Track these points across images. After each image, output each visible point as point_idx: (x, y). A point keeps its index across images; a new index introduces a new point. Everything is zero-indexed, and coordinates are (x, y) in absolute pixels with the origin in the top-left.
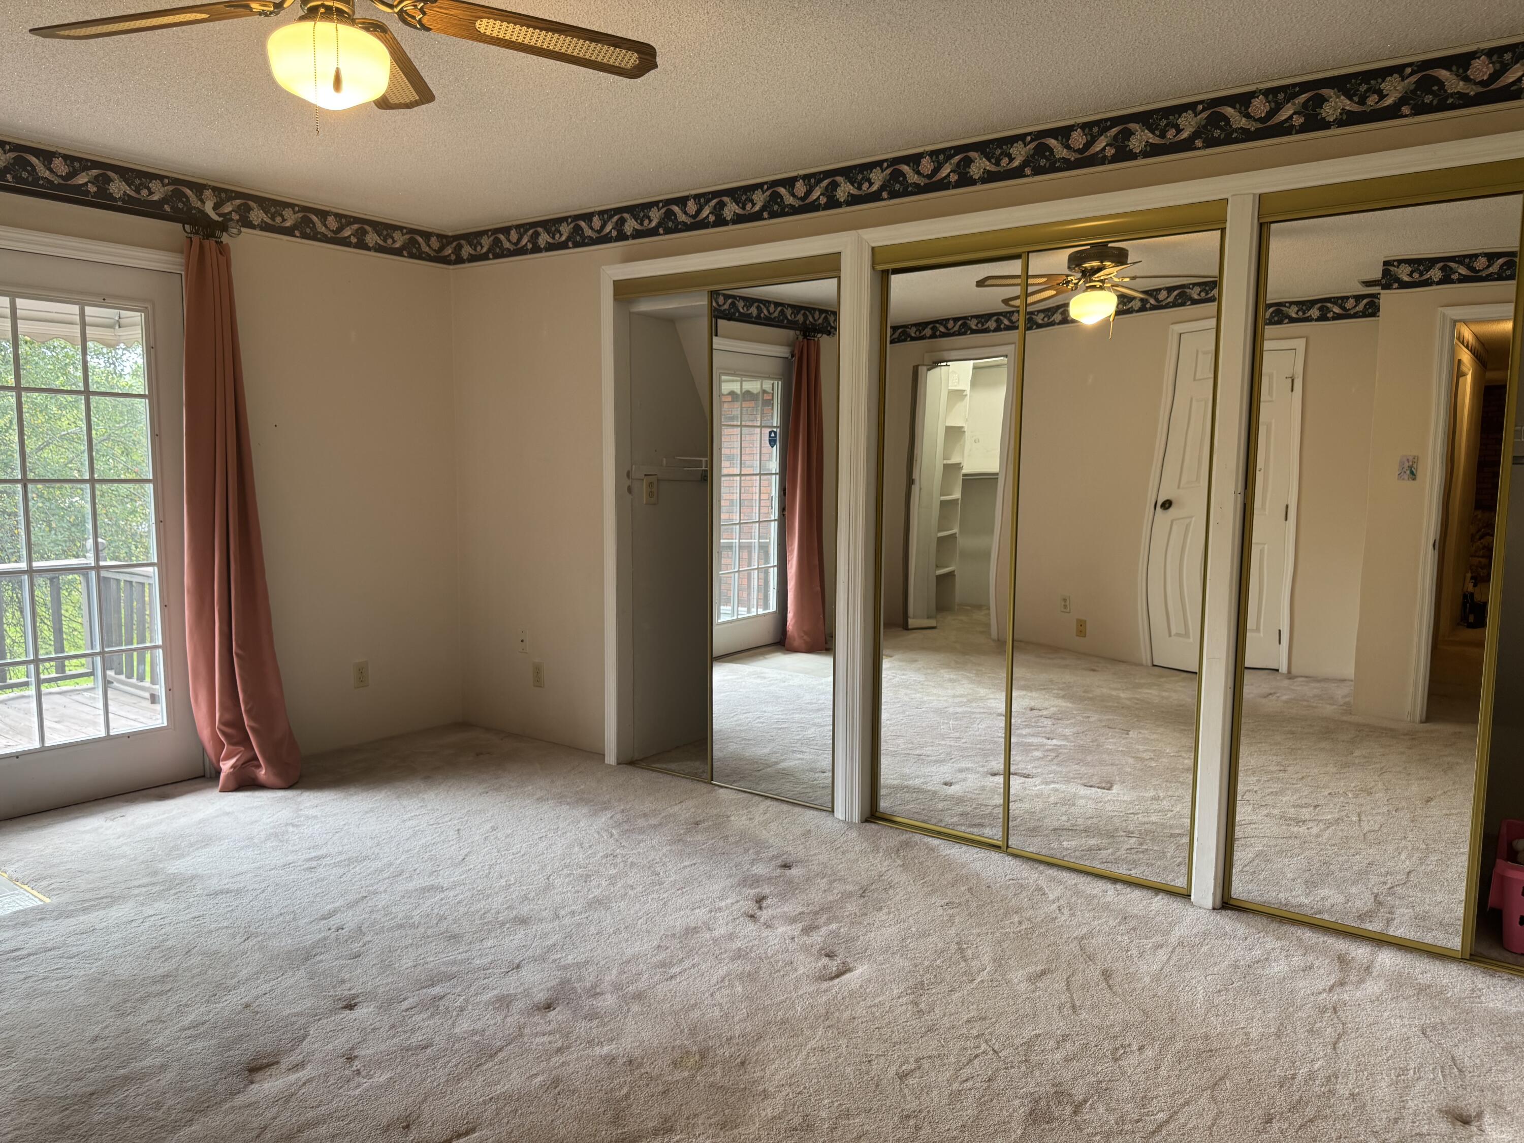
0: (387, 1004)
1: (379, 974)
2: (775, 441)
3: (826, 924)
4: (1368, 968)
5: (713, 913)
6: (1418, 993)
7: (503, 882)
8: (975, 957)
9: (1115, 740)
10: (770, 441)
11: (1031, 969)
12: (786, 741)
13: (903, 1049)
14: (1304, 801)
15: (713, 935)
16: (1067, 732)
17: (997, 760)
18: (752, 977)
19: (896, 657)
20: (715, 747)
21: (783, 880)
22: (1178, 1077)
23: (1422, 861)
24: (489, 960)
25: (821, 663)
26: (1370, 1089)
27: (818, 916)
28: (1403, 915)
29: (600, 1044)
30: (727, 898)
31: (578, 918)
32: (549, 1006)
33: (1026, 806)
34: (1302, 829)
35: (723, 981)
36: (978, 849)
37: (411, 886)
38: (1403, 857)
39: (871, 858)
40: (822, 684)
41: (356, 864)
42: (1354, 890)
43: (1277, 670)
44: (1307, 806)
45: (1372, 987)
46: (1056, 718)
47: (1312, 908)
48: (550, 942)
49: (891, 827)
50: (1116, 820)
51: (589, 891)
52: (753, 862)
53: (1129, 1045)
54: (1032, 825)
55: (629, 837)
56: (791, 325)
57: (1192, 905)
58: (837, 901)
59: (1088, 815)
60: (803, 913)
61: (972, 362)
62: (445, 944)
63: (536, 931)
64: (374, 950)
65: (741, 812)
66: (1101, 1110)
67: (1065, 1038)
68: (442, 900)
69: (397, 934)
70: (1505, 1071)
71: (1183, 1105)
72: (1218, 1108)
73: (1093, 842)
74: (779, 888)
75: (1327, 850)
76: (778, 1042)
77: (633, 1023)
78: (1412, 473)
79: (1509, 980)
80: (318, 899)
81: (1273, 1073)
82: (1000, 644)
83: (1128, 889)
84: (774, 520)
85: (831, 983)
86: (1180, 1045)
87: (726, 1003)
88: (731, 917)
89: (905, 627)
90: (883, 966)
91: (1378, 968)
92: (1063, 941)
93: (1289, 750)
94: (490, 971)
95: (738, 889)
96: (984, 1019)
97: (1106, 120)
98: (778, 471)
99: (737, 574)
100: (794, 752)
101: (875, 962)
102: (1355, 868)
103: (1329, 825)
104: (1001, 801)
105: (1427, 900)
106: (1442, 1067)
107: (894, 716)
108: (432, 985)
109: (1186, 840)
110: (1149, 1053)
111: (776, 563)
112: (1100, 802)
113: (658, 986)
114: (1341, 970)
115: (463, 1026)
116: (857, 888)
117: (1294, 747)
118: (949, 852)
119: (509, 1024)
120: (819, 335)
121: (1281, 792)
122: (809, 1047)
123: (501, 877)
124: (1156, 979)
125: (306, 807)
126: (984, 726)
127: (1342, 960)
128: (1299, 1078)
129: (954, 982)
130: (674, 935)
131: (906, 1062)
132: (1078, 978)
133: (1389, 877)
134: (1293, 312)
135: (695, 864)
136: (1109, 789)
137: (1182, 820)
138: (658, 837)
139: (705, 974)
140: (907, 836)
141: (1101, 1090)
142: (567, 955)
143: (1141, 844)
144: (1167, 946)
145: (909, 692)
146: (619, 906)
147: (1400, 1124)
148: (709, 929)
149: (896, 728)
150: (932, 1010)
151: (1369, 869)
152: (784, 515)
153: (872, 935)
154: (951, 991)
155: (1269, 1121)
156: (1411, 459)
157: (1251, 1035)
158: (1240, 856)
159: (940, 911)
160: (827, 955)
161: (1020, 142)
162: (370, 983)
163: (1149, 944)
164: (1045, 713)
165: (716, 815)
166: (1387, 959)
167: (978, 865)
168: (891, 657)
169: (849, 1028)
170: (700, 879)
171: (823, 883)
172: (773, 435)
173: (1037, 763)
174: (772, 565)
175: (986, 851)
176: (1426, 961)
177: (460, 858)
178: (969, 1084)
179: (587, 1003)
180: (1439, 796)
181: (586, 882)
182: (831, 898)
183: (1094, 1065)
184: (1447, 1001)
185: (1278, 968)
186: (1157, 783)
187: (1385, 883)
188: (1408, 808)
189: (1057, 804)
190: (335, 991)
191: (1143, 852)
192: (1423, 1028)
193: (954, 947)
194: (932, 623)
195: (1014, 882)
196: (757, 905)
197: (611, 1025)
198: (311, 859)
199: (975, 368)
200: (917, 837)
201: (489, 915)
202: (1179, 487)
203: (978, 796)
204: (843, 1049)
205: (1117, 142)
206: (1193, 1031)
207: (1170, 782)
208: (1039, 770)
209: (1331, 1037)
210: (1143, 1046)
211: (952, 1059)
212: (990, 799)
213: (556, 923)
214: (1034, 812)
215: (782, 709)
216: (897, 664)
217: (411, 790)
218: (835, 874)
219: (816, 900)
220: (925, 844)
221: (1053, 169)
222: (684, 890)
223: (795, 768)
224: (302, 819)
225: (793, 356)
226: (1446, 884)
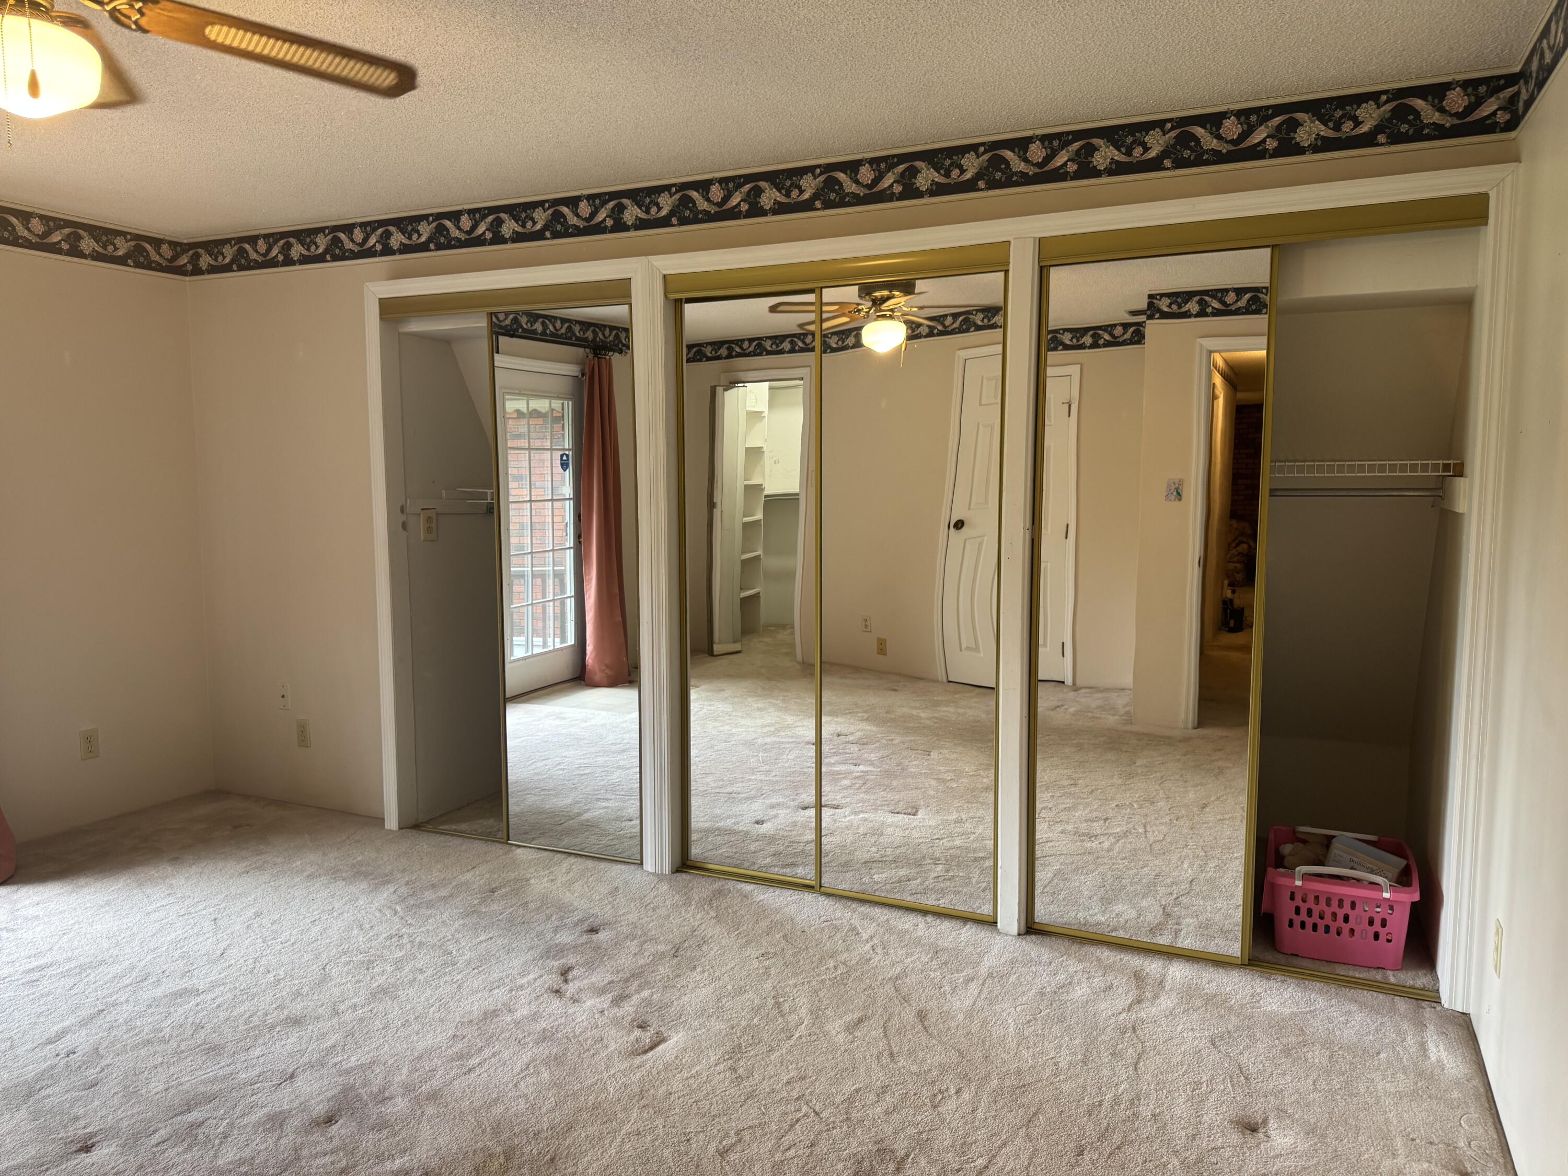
0: (133, 1140)
1: (121, 1104)
2: (567, 465)
3: (637, 992)
4: (1161, 981)
5: (514, 992)
6: (1206, 1003)
7: (270, 977)
8: (793, 1010)
9: (917, 762)
10: (562, 465)
11: (848, 1018)
12: (589, 788)
13: (722, 1122)
14: (1095, 814)
15: (515, 1017)
16: (873, 757)
17: (807, 792)
18: (558, 1060)
19: (704, 687)
20: (511, 801)
21: (590, 947)
22: (995, 1117)
23: (1202, 868)
24: (257, 1072)
25: (625, 697)
26: (1169, 1108)
27: (629, 984)
28: (1189, 925)
29: (392, 1157)
30: (529, 974)
31: (360, 1012)
32: (330, 1120)
33: (837, 839)
34: (1094, 845)
35: (527, 1068)
36: (792, 891)
37: (159, 992)
38: (1185, 866)
39: (683, 912)
40: (626, 721)
41: (89, 971)
42: (1144, 903)
43: (1063, 682)
44: (1097, 819)
45: (1166, 1002)
46: (861, 743)
47: (1109, 926)
48: (329, 1043)
49: (703, 875)
50: (923, 847)
51: (372, 979)
52: (556, 930)
53: (947, 1090)
54: (843, 859)
55: (415, 913)
56: (580, 343)
57: (999, 933)
58: (648, 964)
59: (896, 844)
60: (612, 982)
61: (768, 383)
62: (203, 1058)
63: (312, 1031)
64: (115, 1075)
65: (542, 873)
66: (923, 1163)
67: (885, 1089)
68: (197, 1005)
69: (143, 1052)
70: (1284, 1074)
71: (1000, 1148)
72: (1033, 1147)
73: (902, 872)
74: (586, 957)
75: (1118, 864)
76: (590, 1130)
77: (428, 1128)
78: (1178, 494)
79: (1283, 982)
80: (42, 1019)
81: (1082, 1102)
82: (806, 668)
83: (938, 921)
84: (570, 548)
85: (645, 1057)
86: (994, 1083)
87: (532, 1093)
88: (534, 995)
89: (711, 653)
90: (699, 1032)
91: (1170, 981)
92: (878, 983)
93: (1078, 763)
94: (258, 1085)
95: (541, 962)
96: (803, 1078)
97: (894, 156)
98: (572, 496)
99: (530, 607)
100: (598, 800)
101: (690, 1028)
102: (1144, 881)
103: (1119, 837)
104: (814, 836)
105: (1209, 908)
106: (1231, 1077)
107: (702, 752)
108: (189, 1111)
109: (989, 863)
110: (966, 1096)
111: (573, 594)
112: (907, 829)
113: (455, 1083)
114: (1138, 987)
115: (229, 1155)
116: (669, 947)
117: (1081, 760)
118: (762, 898)
119: (283, 1147)
120: (611, 353)
121: (1074, 807)
122: (623, 1132)
123: (269, 972)
124: (969, 1015)
125: (25, 907)
126: (793, 756)
127: (1138, 977)
128: (1106, 1104)
129: (772, 1041)
130: (471, 1021)
131: (727, 1135)
132: (895, 1023)
133: (1174, 887)
134: (1067, 338)
135: (491, 938)
136: (914, 815)
137: (986, 842)
138: (449, 910)
139: (508, 1063)
140: (720, 884)
141: (922, 1143)
142: (349, 1057)
143: (947, 871)
144: (978, 979)
145: (717, 724)
146: (408, 994)
147: (1198, 1142)
148: (510, 1011)
149: (705, 765)
150: (751, 1074)
151: (1156, 881)
152: (580, 542)
153: (686, 999)
154: (770, 1051)
155: (1081, 1153)
156: (1177, 481)
157: (1060, 1064)
158: (1042, 876)
159: (756, 964)
160: (640, 1027)
161: (809, 174)
162: (111, 1117)
163: (960, 978)
164: (851, 738)
165: (514, 879)
166: (1178, 971)
167: (792, 909)
168: (697, 687)
169: (666, 1105)
170: (497, 955)
171: (633, 946)
172: (565, 458)
173: (846, 793)
174: (568, 595)
175: (800, 893)
176: (1211, 970)
177: (219, 953)
178: (791, 1153)
179: (374, 1111)
180: (1213, 802)
181: (368, 969)
182: (642, 962)
183: (914, 1115)
184: (1231, 1008)
185: (1081, 992)
186: (959, 805)
187: (1171, 894)
188: (1187, 816)
189: (866, 834)
190: (67, 1132)
191: (950, 879)
192: (1212, 1038)
193: (771, 1002)
194: (737, 647)
195: (829, 923)
196: (562, 978)
197: (403, 1134)
198: (32, 970)
199: (770, 388)
200: (730, 884)
201: (255, 1018)
202: (969, 509)
203: (790, 833)
204: (660, 1130)
205: (904, 179)
206: (1007, 1067)
207: (971, 803)
208: (848, 800)
209: (1132, 1058)
210: (960, 1089)
211: (774, 1127)
212: (801, 835)
213: (335, 1021)
214: (845, 846)
215: (584, 752)
216: (704, 694)
217: (156, 875)
218: (645, 934)
219: (626, 965)
220: (738, 891)
221: (842, 204)
222: (480, 969)
223: (600, 818)
224: (19, 922)
225: (583, 375)
226: (1224, 890)
